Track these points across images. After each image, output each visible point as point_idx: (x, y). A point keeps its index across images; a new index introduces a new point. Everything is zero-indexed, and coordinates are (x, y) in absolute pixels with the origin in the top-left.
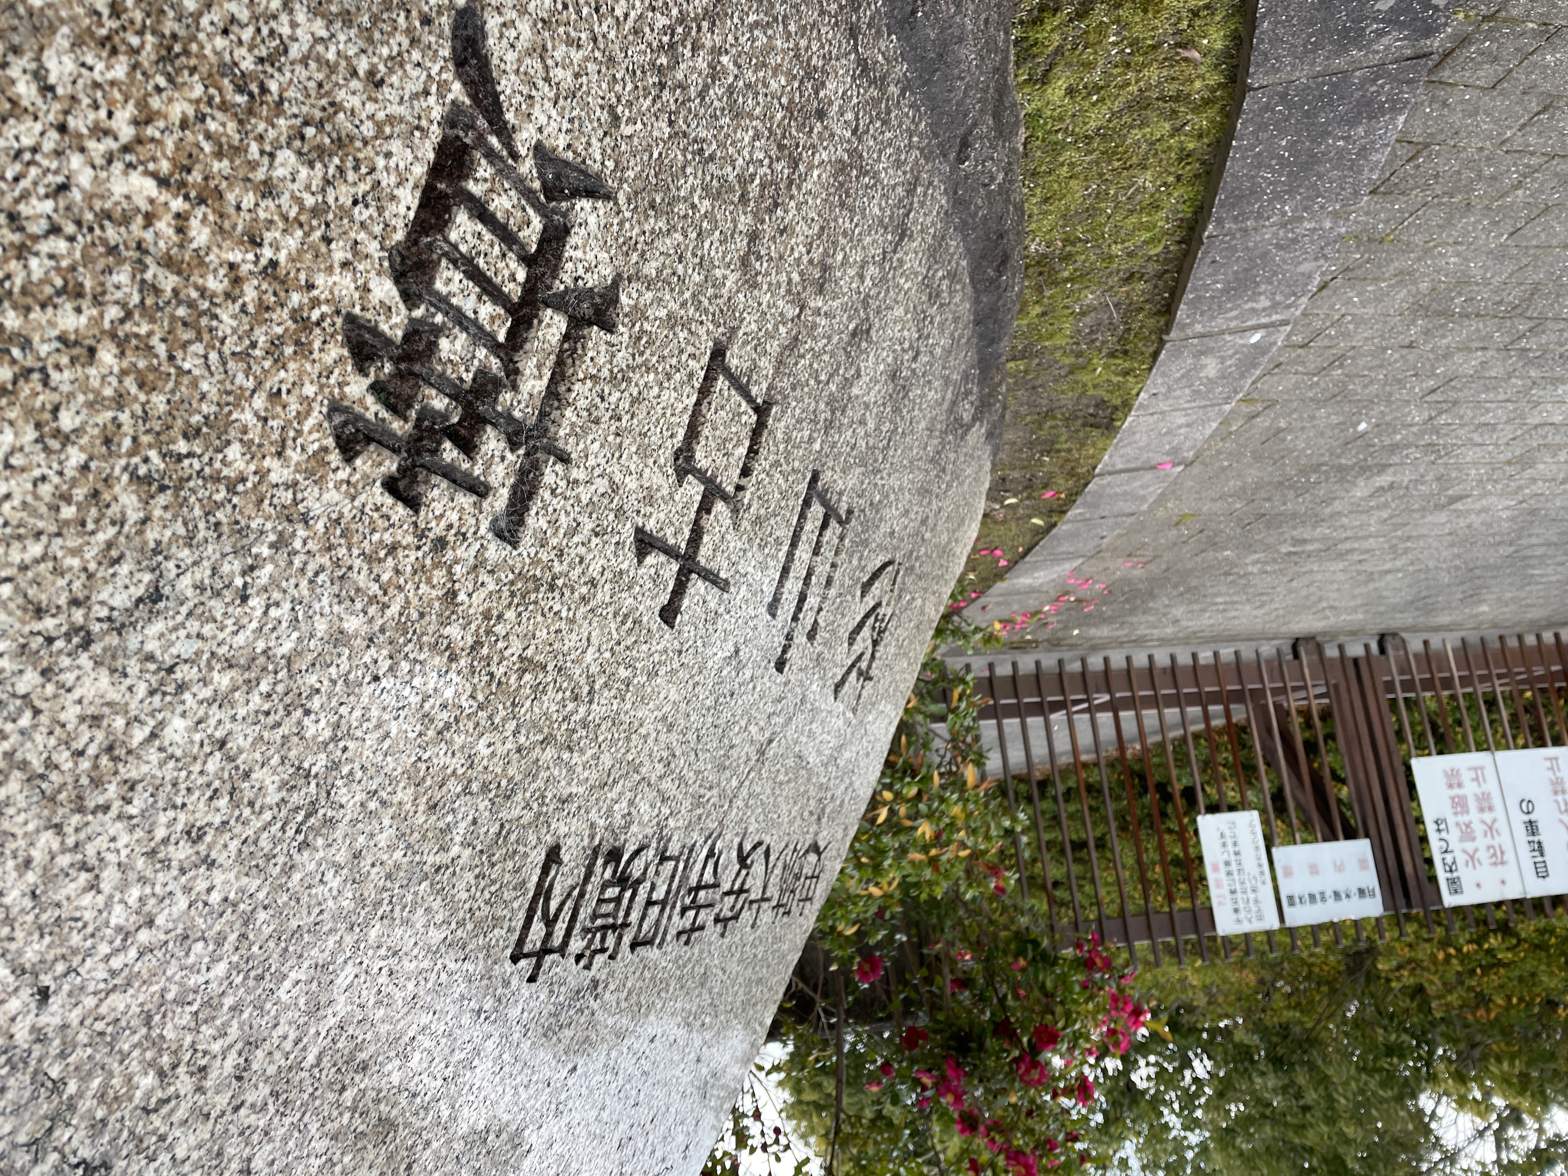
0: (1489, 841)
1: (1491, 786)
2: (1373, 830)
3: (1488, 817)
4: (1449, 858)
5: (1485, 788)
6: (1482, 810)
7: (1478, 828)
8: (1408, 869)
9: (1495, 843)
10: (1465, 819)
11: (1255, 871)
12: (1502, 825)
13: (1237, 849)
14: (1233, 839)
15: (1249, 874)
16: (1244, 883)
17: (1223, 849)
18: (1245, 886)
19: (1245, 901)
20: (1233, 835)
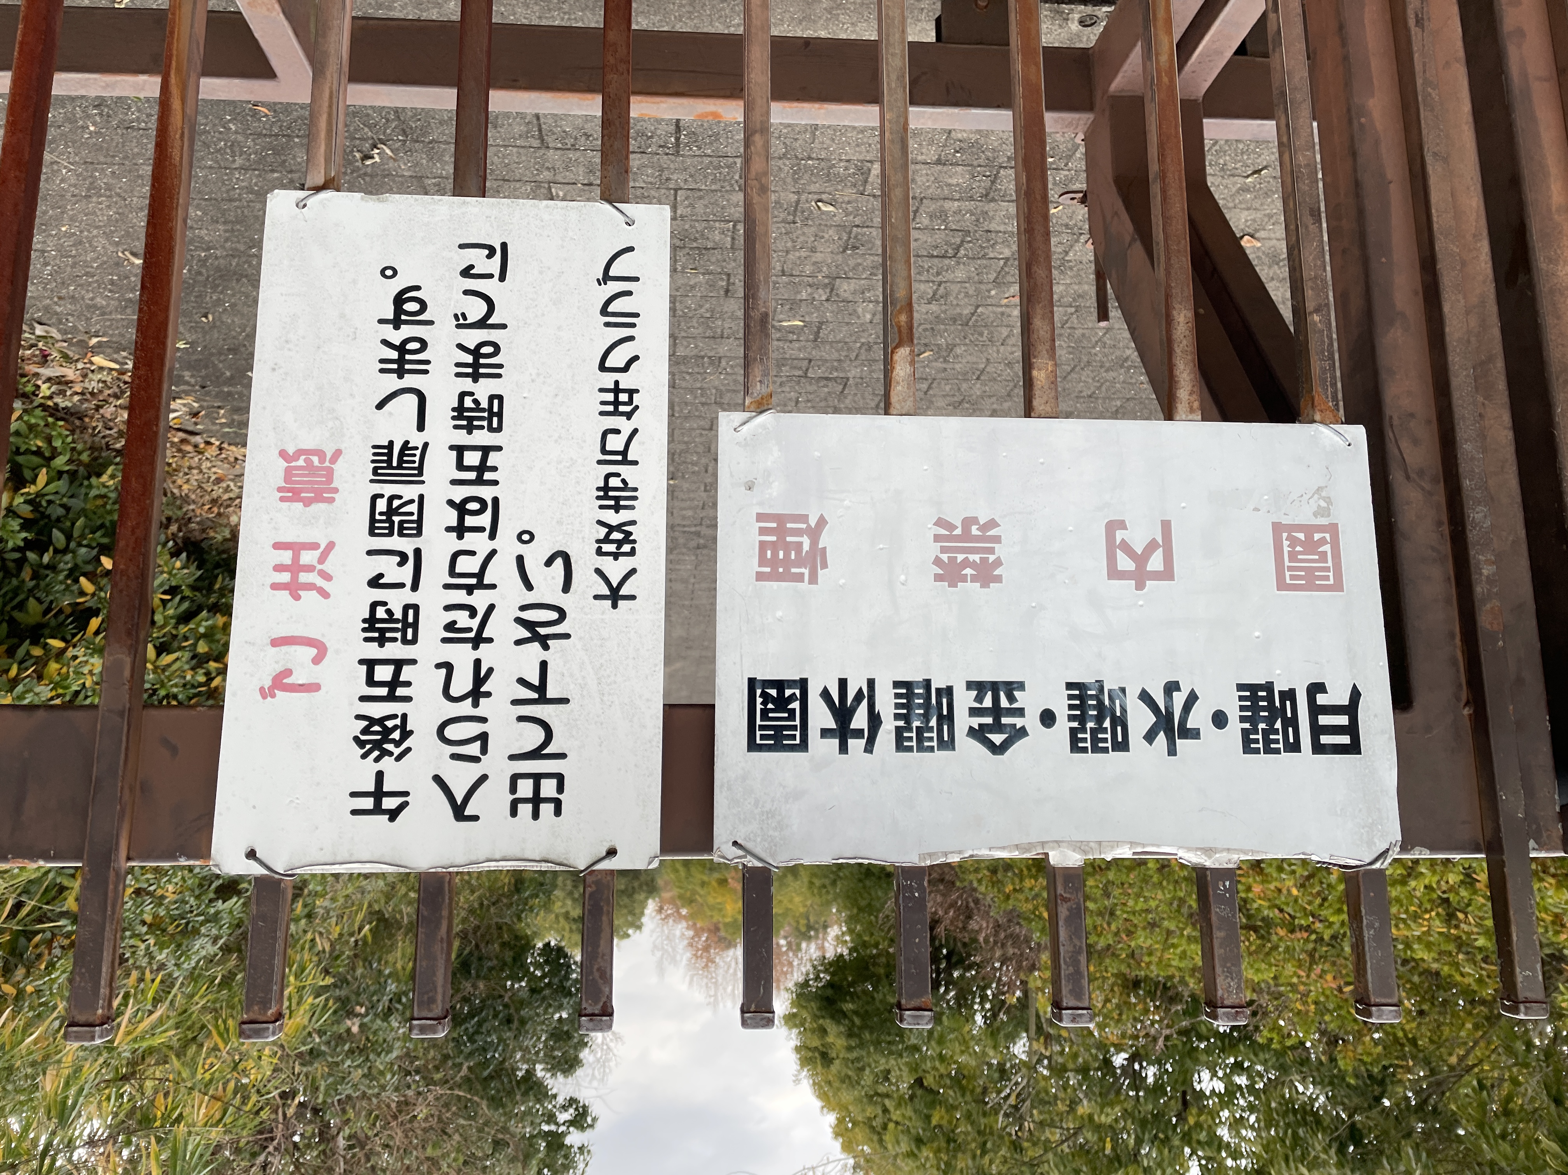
2: (1405, 387)
11: (579, 527)
13: (483, 390)
14: (472, 337)
15: (526, 537)
16: (479, 581)
17: (392, 383)
18: (480, 600)
19: (462, 683)
20: (476, 309)
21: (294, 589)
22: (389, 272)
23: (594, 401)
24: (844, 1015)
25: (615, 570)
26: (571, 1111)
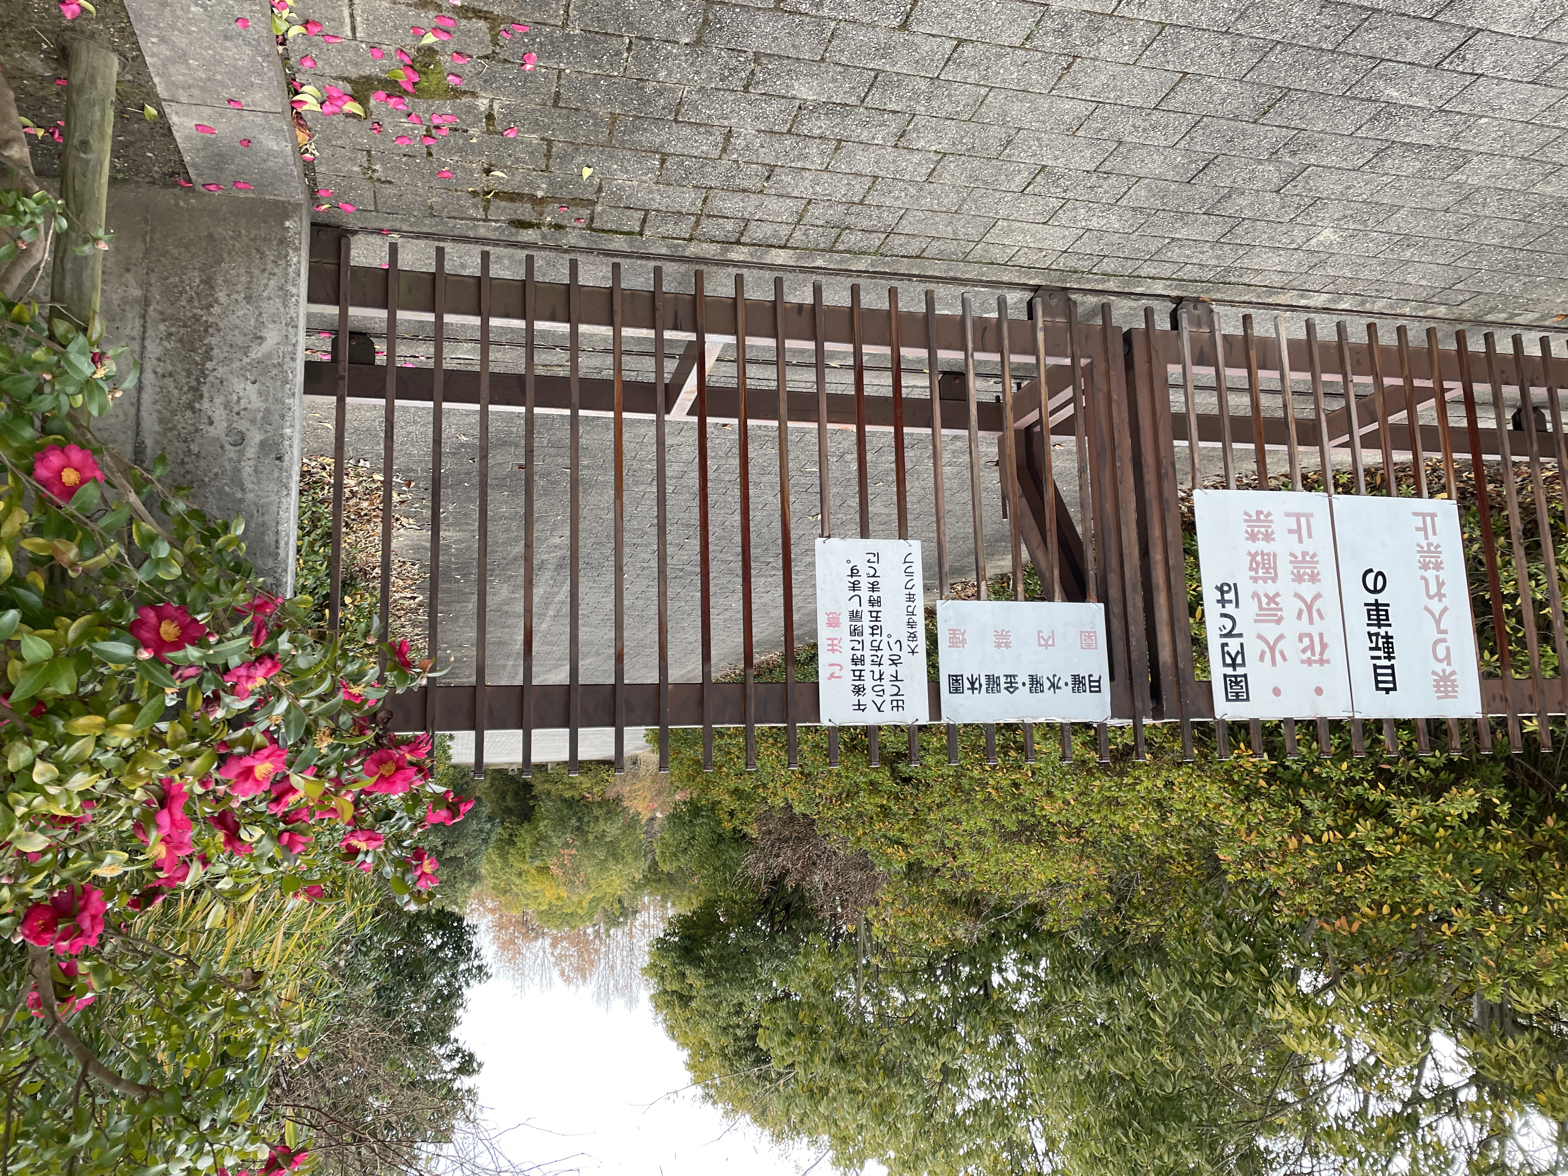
0: (1303, 626)
1: (1321, 544)
2: (1114, 593)
3: (1307, 590)
4: (1233, 646)
5: (1309, 546)
6: (1299, 578)
7: (1289, 606)
8: (1165, 655)
9: (1315, 631)
10: (1271, 588)
11: (903, 633)
12: (1329, 604)
13: (875, 595)
14: (872, 580)
15: (889, 636)
16: (878, 649)
17: (852, 593)
18: (879, 653)
19: (877, 676)
20: (872, 572)
21: (833, 651)
22: (849, 562)
23: (904, 598)
24: (701, 959)
25: (913, 645)
26: (458, 1059)
